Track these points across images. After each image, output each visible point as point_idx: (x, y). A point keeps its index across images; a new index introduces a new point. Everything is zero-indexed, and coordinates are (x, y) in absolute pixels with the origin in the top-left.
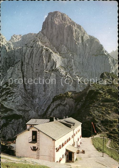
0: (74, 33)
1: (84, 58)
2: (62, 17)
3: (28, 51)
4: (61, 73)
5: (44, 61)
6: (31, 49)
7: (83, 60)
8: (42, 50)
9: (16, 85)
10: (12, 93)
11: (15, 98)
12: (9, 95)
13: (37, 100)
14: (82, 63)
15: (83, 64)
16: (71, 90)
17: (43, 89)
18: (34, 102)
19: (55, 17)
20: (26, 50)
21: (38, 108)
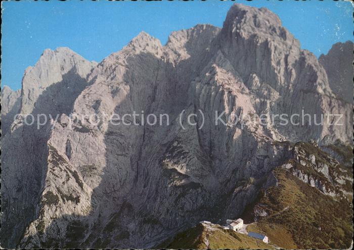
0: (273, 53)
1: (287, 95)
2: (255, 21)
3: (203, 91)
4: (249, 127)
5: (226, 104)
6: (208, 87)
7: (286, 99)
8: (223, 92)
9: (188, 141)
10: (186, 153)
11: (189, 160)
12: (182, 157)
13: (217, 161)
14: (283, 105)
15: (285, 105)
16: (261, 154)
17: (225, 149)
18: (214, 163)
19: (242, 24)
20: (201, 88)
21: (218, 172)
